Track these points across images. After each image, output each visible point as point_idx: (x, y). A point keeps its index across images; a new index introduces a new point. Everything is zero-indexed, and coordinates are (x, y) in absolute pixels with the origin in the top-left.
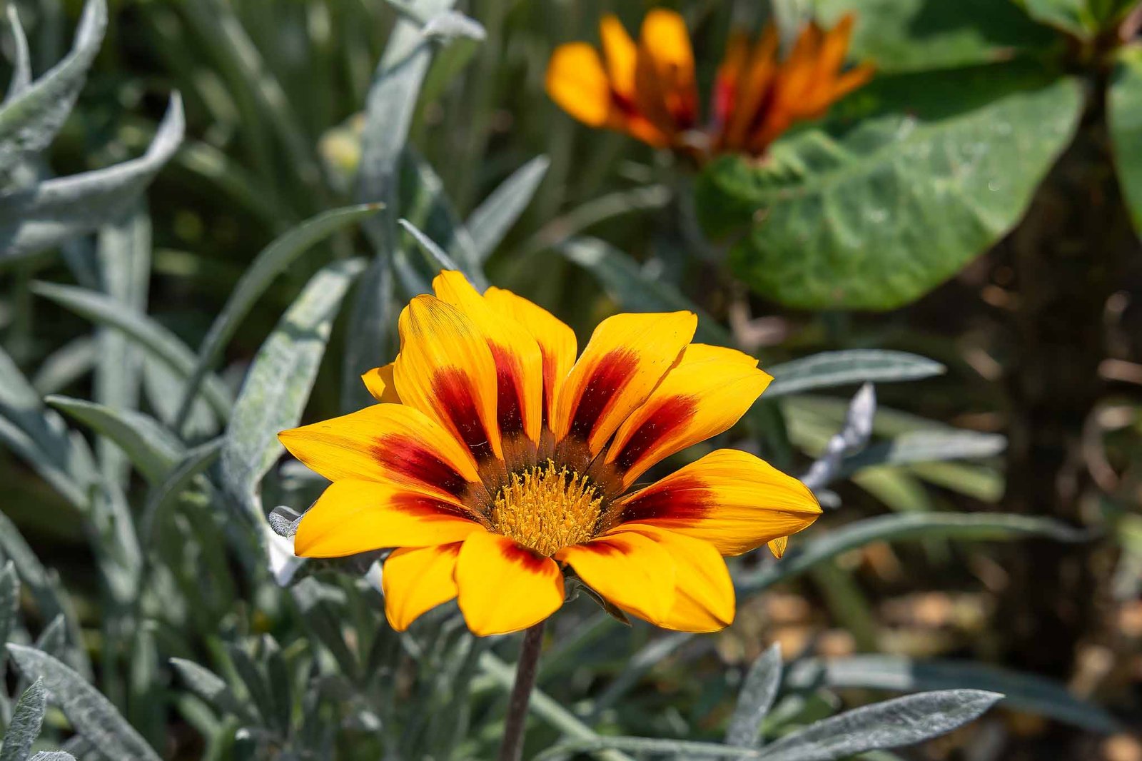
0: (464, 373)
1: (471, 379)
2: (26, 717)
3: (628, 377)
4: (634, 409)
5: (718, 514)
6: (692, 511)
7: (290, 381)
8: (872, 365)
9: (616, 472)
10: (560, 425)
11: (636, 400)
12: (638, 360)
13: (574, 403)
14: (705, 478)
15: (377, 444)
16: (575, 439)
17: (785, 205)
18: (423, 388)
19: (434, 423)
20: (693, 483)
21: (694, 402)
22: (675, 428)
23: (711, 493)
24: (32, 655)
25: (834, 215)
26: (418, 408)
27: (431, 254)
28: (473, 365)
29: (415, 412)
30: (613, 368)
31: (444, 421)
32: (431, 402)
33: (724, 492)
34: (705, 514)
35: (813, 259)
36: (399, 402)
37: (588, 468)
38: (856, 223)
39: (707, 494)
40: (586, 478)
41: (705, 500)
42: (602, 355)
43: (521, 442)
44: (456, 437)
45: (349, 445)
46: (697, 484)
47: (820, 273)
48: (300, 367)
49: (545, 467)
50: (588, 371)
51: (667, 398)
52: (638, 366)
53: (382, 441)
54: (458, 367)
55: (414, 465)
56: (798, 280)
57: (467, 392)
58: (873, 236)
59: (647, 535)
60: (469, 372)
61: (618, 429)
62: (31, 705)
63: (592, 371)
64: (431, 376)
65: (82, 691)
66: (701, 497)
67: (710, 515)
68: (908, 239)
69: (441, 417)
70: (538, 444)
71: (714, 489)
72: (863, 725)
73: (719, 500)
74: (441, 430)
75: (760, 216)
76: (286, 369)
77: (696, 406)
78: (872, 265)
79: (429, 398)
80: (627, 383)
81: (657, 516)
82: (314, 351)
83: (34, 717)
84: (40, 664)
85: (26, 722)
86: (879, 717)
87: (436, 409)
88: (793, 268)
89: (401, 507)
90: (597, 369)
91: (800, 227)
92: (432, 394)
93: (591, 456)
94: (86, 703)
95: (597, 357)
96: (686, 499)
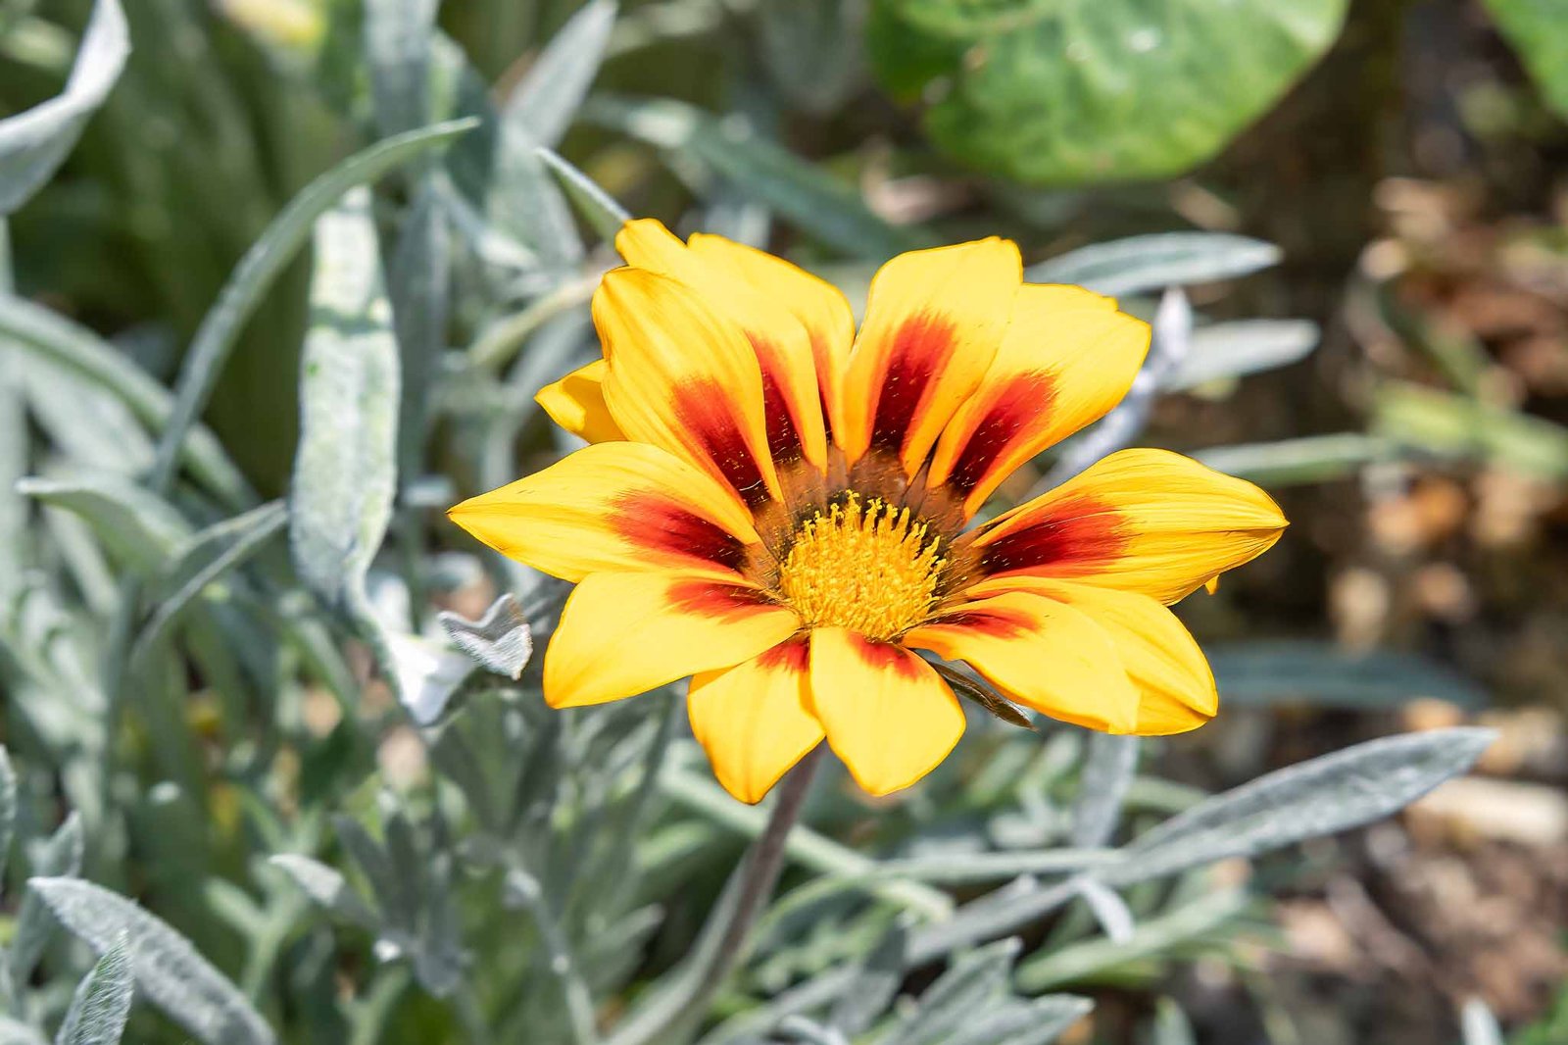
0: (716, 383)
1: (727, 391)
2: (107, 997)
3: (946, 353)
4: (965, 399)
5: (1140, 548)
6: (1097, 548)
7: (364, 402)
8: (1170, 259)
9: (951, 497)
10: (854, 437)
11: (964, 385)
12: (954, 326)
13: (870, 402)
14: (1108, 497)
15: (612, 510)
16: (879, 456)
17: (1009, 40)
18: (657, 412)
19: (685, 464)
20: (1086, 507)
21: (1052, 379)
22: (1032, 423)
23: (1124, 517)
24: (68, 890)
25: (1082, 48)
26: (654, 444)
27: (589, 197)
28: (727, 367)
29: (652, 451)
30: (920, 342)
31: (699, 459)
32: (677, 434)
33: (1141, 514)
34: (1119, 551)
35: (1060, 114)
36: (622, 437)
37: (903, 495)
38: (1116, 55)
39: (1118, 520)
40: (906, 512)
41: (1115, 530)
42: (897, 324)
43: (802, 469)
44: (717, 479)
45: (569, 516)
46: (1097, 507)
47: (1074, 131)
48: (371, 379)
49: (843, 502)
50: (882, 352)
51: (1010, 377)
52: (956, 335)
53: (617, 503)
54: (705, 374)
55: (673, 534)
56: (1040, 147)
57: (725, 409)
58: (1145, 70)
59: (1041, 592)
60: (724, 380)
61: (942, 433)
62: (113, 977)
63: (888, 352)
64: (667, 392)
65: (143, 929)
66: (1110, 526)
67: (1128, 551)
68: (1192, 70)
69: (693, 454)
70: (824, 469)
71: (1127, 511)
72: (1291, 797)
73: (1137, 527)
74: (696, 472)
75: (976, 59)
76: (352, 384)
77: (1057, 383)
78: (1146, 113)
79: (671, 428)
80: (946, 364)
81: (1045, 561)
82: (384, 349)
83: (119, 994)
84: (82, 900)
85: (108, 1003)
86: (1316, 784)
87: (684, 442)
88: (1031, 131)
89: (687, 608)
90: (895, 346)
91: (1033, 68)
92: (674, 420)
93: (906, 477)
94: (150, 945)
95: (889, 329)
96: (1084, 532)
